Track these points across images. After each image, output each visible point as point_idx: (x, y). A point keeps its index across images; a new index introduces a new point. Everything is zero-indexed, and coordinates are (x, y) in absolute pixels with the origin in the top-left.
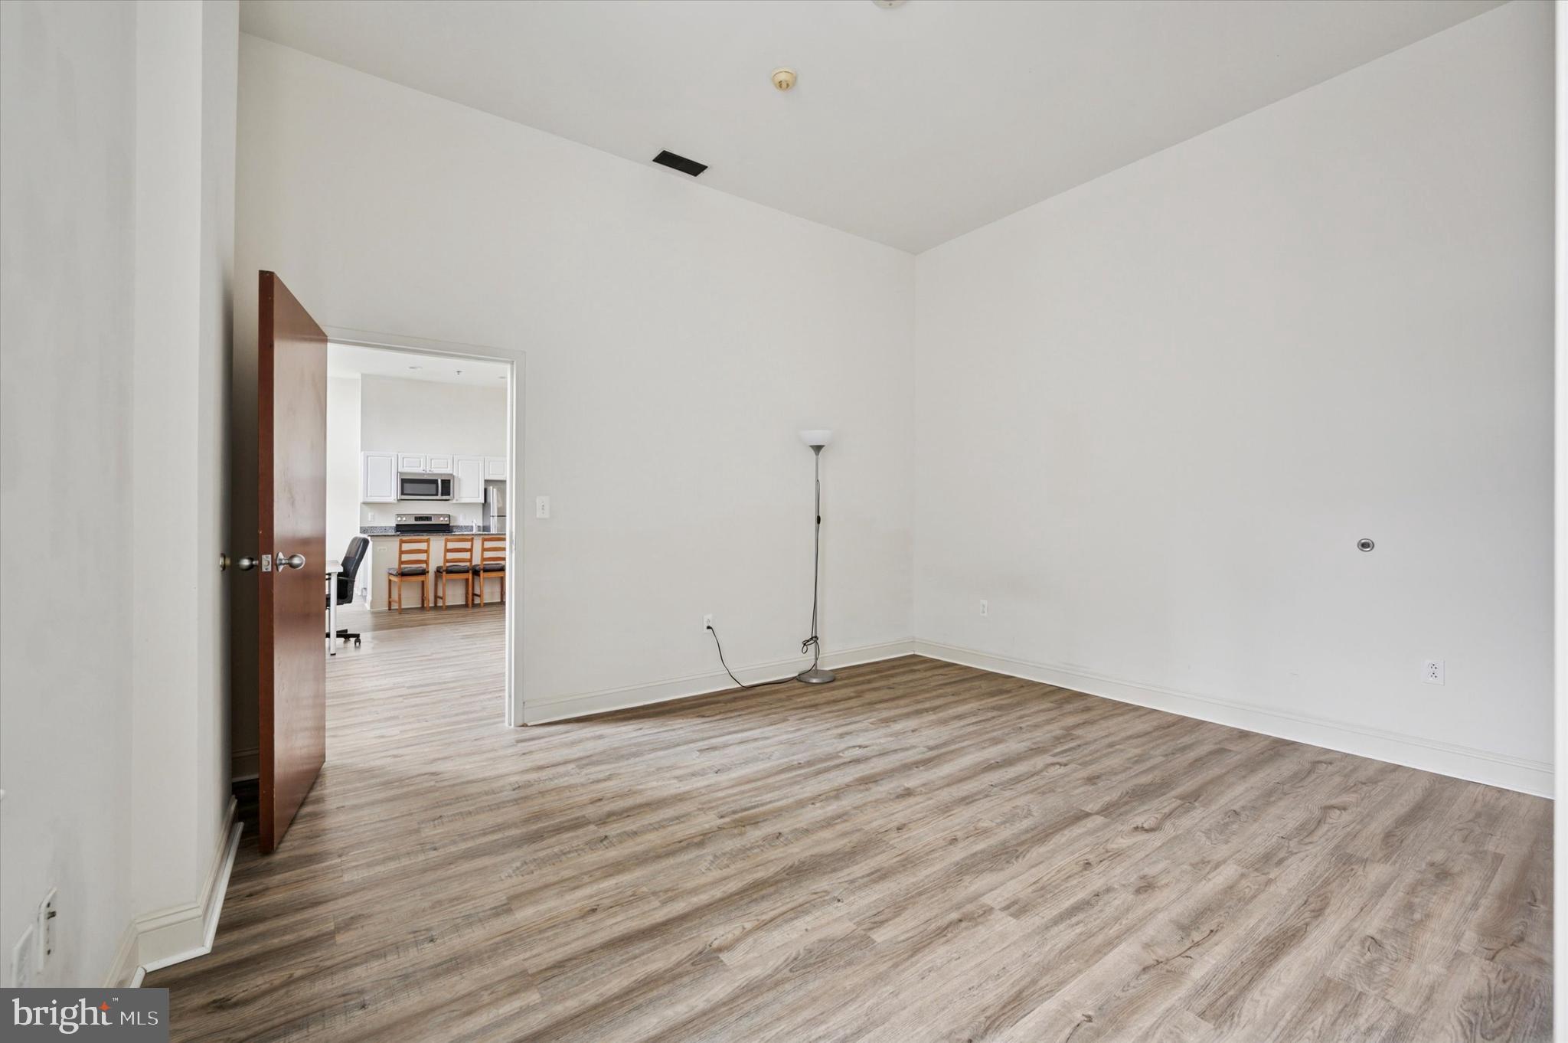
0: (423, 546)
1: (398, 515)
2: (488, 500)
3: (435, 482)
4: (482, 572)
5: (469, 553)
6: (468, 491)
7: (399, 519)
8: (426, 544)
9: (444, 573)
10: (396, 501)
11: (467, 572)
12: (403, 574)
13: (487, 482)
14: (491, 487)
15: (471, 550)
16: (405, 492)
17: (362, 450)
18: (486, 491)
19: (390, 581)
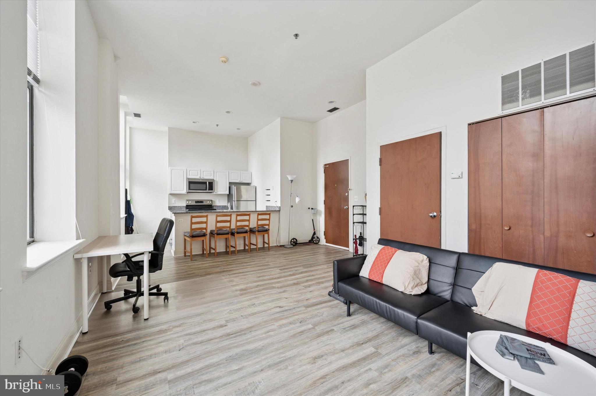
0: (204, 219)
1: (187, 200)
2: (231, 193)
3: (205, 183)
4: (236, 234)
5: (229, 223)
6: (222, 188)
7: (188, 202)
8: (206, 218)
9: (216, 235)
10: (186, 193)
11: (228, 234)
12: (193, 237)
13: (230, 183)
14: (233, 186)
15: (230, 221)
16: (191, 188)
17: (169, 166)
18: (230, 188)
19: (185, 239)
